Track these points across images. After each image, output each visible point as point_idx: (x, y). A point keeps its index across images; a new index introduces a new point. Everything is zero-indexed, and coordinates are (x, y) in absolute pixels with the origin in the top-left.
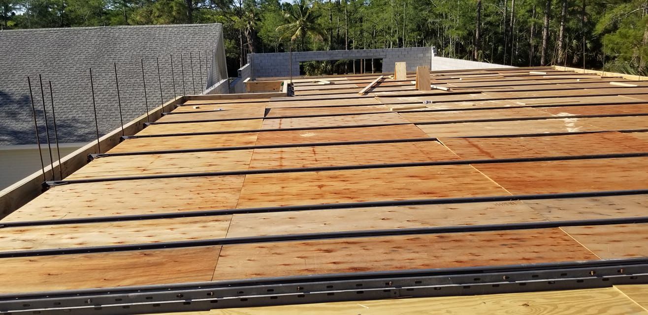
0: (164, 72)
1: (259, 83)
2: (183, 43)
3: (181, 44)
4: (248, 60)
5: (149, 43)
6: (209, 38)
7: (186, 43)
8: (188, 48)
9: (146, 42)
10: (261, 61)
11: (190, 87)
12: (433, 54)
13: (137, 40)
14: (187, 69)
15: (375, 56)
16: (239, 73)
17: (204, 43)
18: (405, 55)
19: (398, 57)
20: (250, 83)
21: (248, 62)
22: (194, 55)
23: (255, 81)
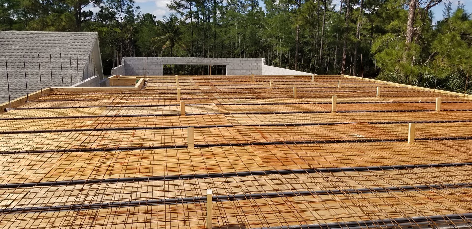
0: (47, 68)
1: (121, 80)
2: (65, 46)
3: (63, 47)
4: (122, 62)
5: (36, 45)
6: (86, 43)
7: (66, 46)
8: (68, 50)
9: (34, 44)
10: (133, 63)
11: (67, 81)
12: (263, 64)
13: (27, 43)
14: (66, 67)
15: (221, 63)
16: (112, 71)
17: (81, 47)
18: (243, 63)
19: (238, 64)
20: (113, 80)
21: (122, 63)
22: (72, 55)
23: (119, 78)
